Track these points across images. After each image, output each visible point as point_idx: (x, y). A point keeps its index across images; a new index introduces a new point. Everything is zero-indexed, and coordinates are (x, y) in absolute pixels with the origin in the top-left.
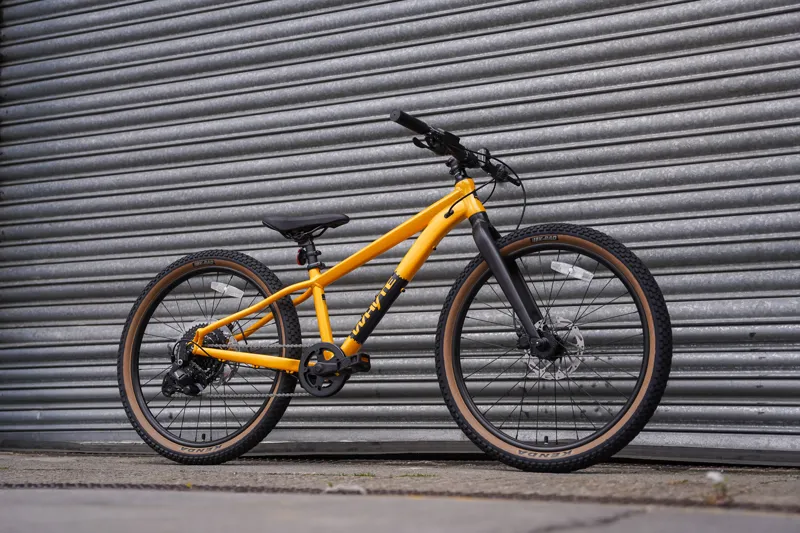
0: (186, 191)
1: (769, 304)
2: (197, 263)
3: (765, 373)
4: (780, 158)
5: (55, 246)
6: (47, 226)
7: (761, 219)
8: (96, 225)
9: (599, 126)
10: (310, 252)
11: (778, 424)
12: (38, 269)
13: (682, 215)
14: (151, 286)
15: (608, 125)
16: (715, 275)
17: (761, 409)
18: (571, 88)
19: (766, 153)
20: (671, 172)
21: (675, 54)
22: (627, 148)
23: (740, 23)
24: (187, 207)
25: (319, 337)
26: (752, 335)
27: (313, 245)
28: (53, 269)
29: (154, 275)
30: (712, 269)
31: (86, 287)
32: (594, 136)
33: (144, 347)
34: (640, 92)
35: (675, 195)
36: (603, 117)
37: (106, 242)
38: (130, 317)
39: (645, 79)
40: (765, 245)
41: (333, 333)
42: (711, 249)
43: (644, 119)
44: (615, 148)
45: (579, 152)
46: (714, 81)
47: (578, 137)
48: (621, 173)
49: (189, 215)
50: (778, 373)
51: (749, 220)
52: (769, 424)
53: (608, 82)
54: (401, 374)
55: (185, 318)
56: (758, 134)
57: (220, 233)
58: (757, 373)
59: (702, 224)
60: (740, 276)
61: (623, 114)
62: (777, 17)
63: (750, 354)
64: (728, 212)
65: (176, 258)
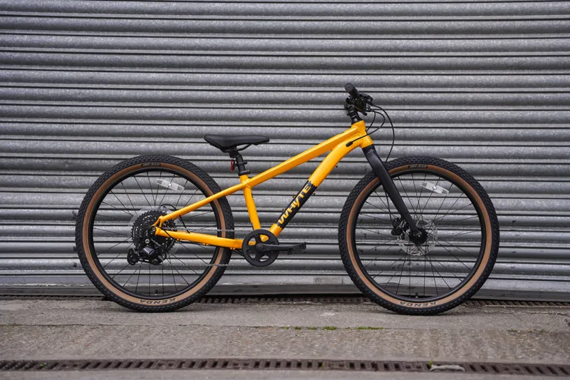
0: (83, 91)
1: (523, 203)
3: (518, 244)
4: (535, 112)
7: (521, 150)
9: (419, 79)
10: (240, 162)
11: (520, 274)
13: (472, 143)
15: (426, 79)
16: (490, 182)
17: (513, 265)
18: (401, 50)
19: (526, 108)
20: (467, 114)
21: (473, 37)
22: (438, 96)
23: (517, 22)
24: (84, 104)
26: (514, 221)
30: (489, 179)
32: (416, 85)
34: (449, 60)
35: (468, 130)
36: (422, 73)
39: (453, 51)
40: (523, 166)
42: (490, 167)
43: (450, 77)
44: (430, 95)
45: (406, 95)
46: (498, 59)
47: (405, 85)
48: (433, 112)
49: (86, 110)
50: (525, 244)
51: (514, 150)
52: (515, 274)
53: (427, 50)
56: (523, 96)
58: (513, 244)
59: (485, 150)
60: (506, 184)
61: (436, 73)
62: (540, 22)
63: (510, 233)
64: (501, 143)
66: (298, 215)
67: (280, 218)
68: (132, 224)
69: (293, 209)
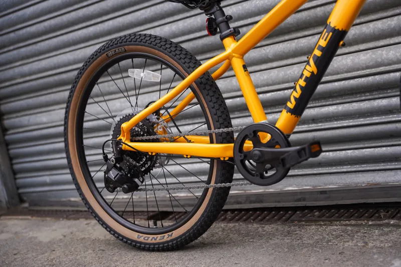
2: (110, 53)
5: (23, 50)
6: (12, 35)
8: (45, 27)
10: (220, 19)
12: (17, 70)
14: (80, 74)
25: (242, 96)
27: (221, 9)
28: (26, 69)
29: (80, 65)
31: (51, 79)
33: (86, 125)
37: (55, 40)
38: (69, 102)
41: (259, 90)
54: (336, 120)
55: (107, 98)
57: (138, 14)
65: (98, 47)
66: (320, 88)
67: (288, 99)
68: (112, 133)
69: (307, 79)
